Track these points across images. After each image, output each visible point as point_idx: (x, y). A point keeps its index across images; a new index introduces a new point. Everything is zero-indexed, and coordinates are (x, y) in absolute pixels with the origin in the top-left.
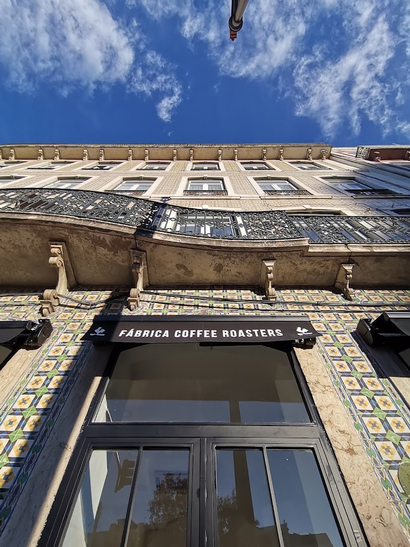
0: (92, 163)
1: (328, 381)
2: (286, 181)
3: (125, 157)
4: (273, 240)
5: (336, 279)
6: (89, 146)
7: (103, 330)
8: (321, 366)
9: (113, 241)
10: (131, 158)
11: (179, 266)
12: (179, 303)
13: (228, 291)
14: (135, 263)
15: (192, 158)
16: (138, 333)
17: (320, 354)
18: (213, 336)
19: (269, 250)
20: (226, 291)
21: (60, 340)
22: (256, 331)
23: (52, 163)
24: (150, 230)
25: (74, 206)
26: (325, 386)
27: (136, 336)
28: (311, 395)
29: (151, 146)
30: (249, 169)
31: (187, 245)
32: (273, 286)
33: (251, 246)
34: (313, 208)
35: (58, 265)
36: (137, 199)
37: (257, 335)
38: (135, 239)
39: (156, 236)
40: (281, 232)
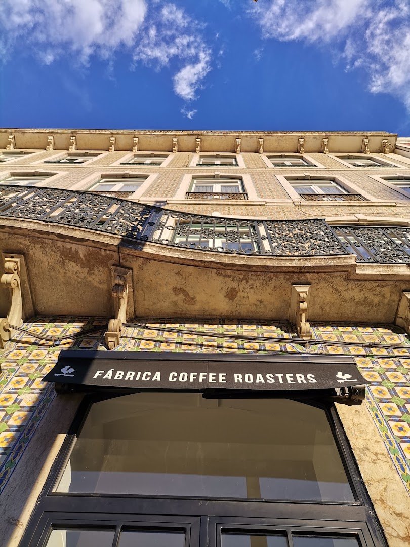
0: (59, 155)
1: (381, 448)
2: (332, 182)
3: (105, 147)
4: (307, 256)
5: (397, 313)
6: (56, 131)
7: (72, 370)
8: (371, 428)
9: (89, 255)
10: (113, 148)
11: (177, 290)
12: (176, 340)
13: (245, 327)
14: (116, 284)
15: (199, 149)
16: (119, 375)
17: (371, 413)
18: (221, 381)
19: (302, 270)
20: (242, 327)
21: (11, 386)
22: (280, 376)
23: (4, 153)
24: (138, 241)
25: (39, 208)
26: (376, 454)
27: (116, 378)
28: (357, 465)
29: (142, 132)
30: (278, 165)
31: (189, 262)
32: (307, 321)
33: (276, 263)
34: (369, 218)
35: (12, 284)
36: (122, 201)
37: (281, 381)
38: (119, 252)
39: (148, 249)
40: (318, 247)
